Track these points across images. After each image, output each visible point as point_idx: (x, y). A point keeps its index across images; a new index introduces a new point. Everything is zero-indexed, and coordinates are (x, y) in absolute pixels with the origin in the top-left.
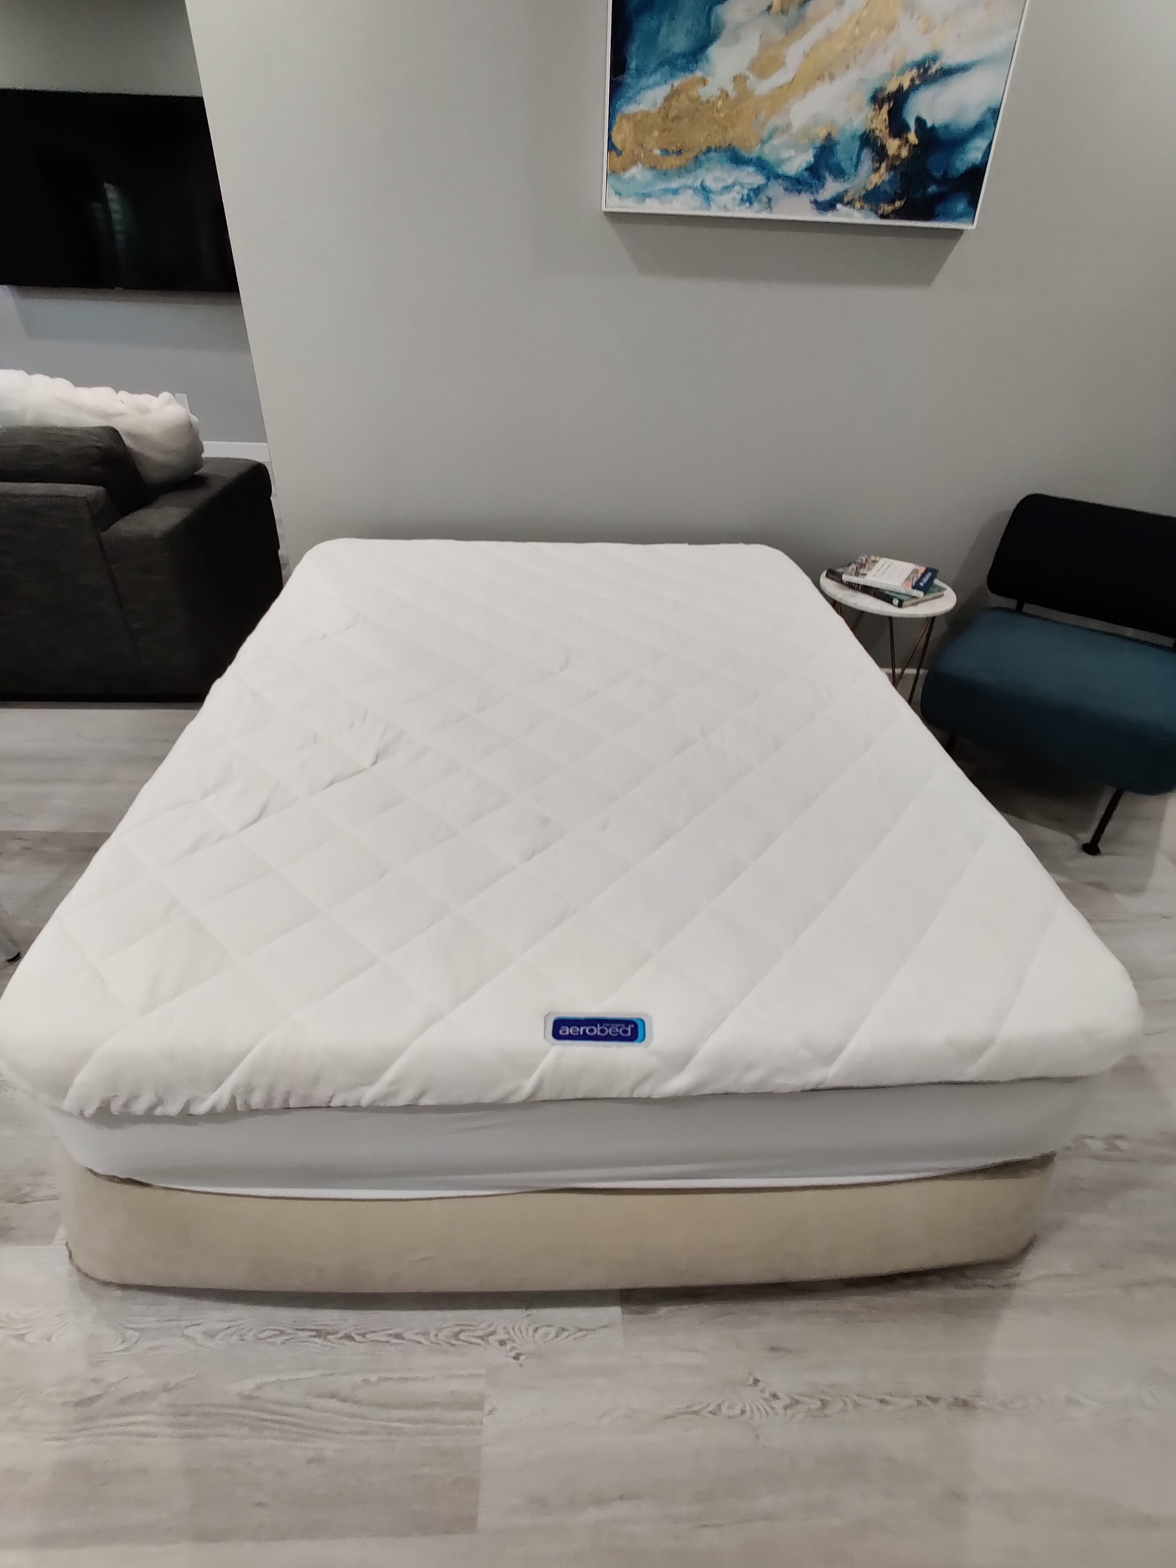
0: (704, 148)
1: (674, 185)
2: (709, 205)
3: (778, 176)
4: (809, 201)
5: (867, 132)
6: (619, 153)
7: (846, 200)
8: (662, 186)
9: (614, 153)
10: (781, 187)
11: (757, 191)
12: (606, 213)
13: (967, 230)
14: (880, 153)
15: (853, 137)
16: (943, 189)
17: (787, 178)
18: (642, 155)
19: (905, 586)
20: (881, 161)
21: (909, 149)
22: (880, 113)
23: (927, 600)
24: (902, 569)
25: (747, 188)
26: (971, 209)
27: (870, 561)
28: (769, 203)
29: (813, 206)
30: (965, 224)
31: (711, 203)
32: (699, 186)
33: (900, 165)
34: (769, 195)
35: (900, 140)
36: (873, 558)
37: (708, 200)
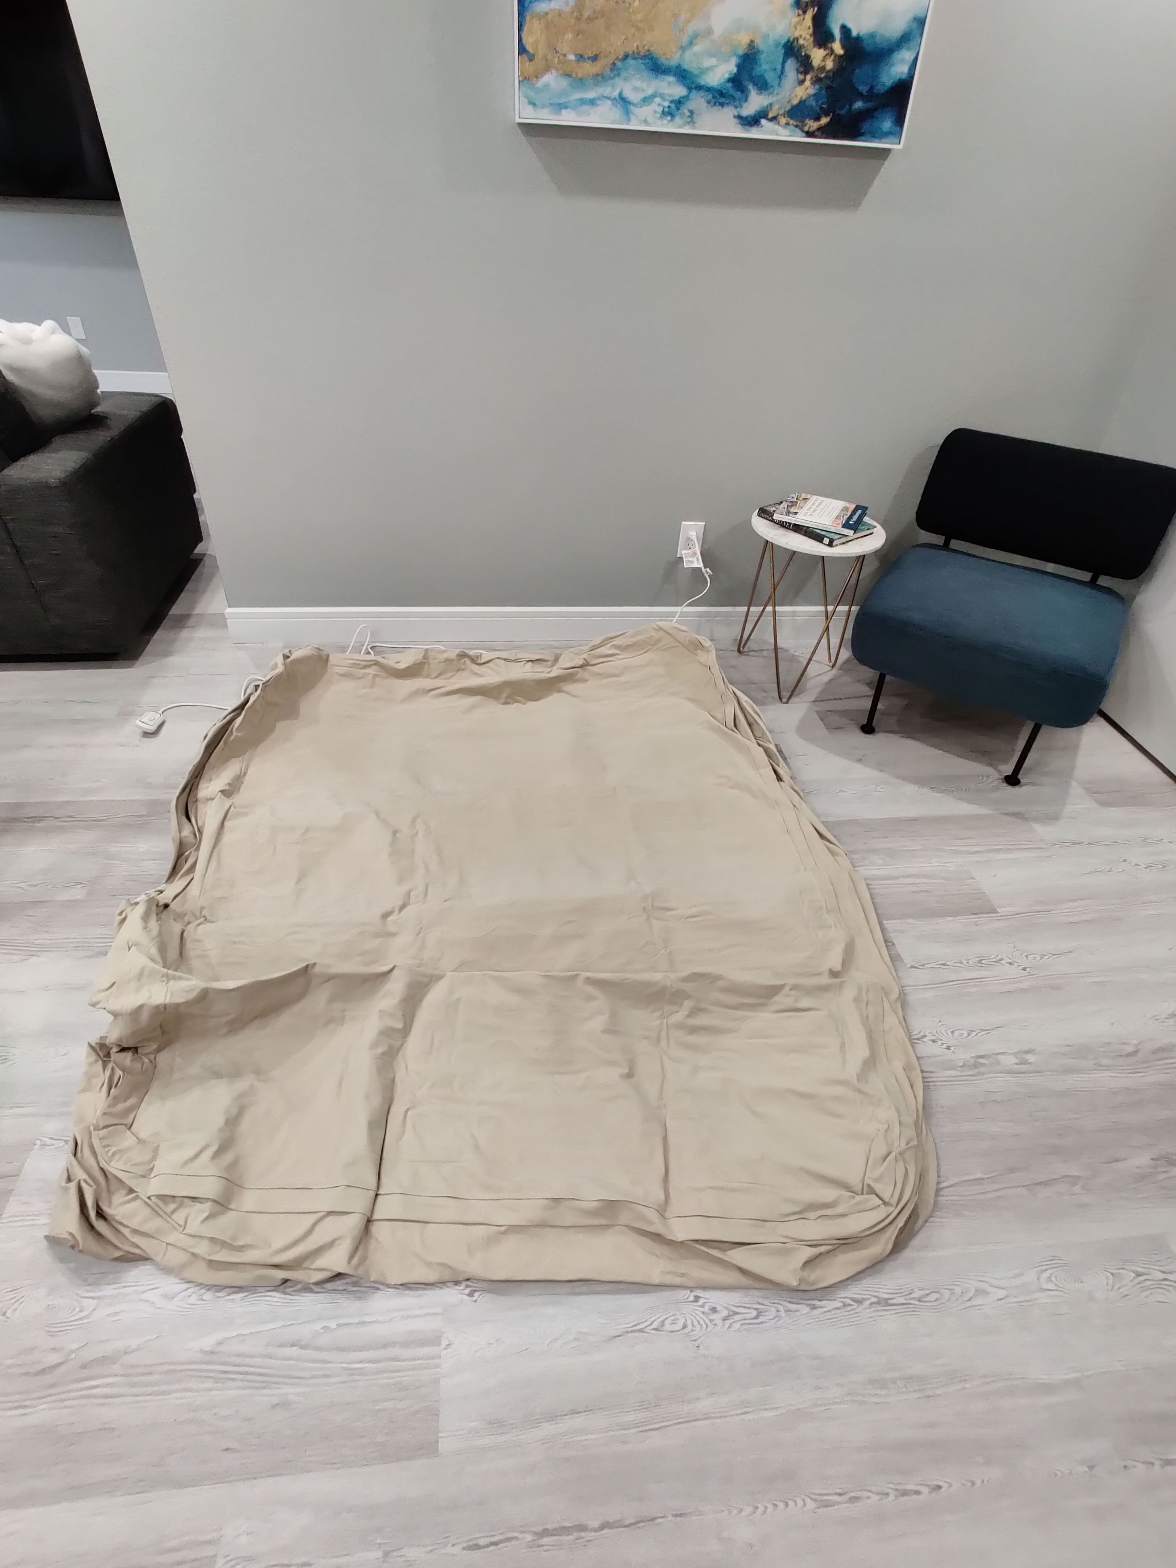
0: (622, 54)
1: (591, 95)
2: (629, 117)
3: (699, 88)
4: (732, 115)
5: (791, 39)
6: (531, 58)
7: (771, 115)
8: (578, 95)
9: (525, 56)
10: (703, 99)
11: (679, 103)
12: (520, 125)
13: (894, 149)
14: (805, 65)
15: (777, 45)
16: (869, 105)
17: (709, 89)
18: (556, 60)
19: (835, 525)
20: (806, 73)
21: (834, 60)
22: (804, 19)
23: (857, 538)
24: (834, 508)
25: (668, 100)
26: (898, 129)
27: (801, 499)
28: (690, 117)
29: (736, 120)
30: (893, 143)
31: (631, 115)
32: (617, 97)
33: (826, 77)
34: (691, 108)
35: (825, 50)
36: (804, 496)
37: (627, 113)
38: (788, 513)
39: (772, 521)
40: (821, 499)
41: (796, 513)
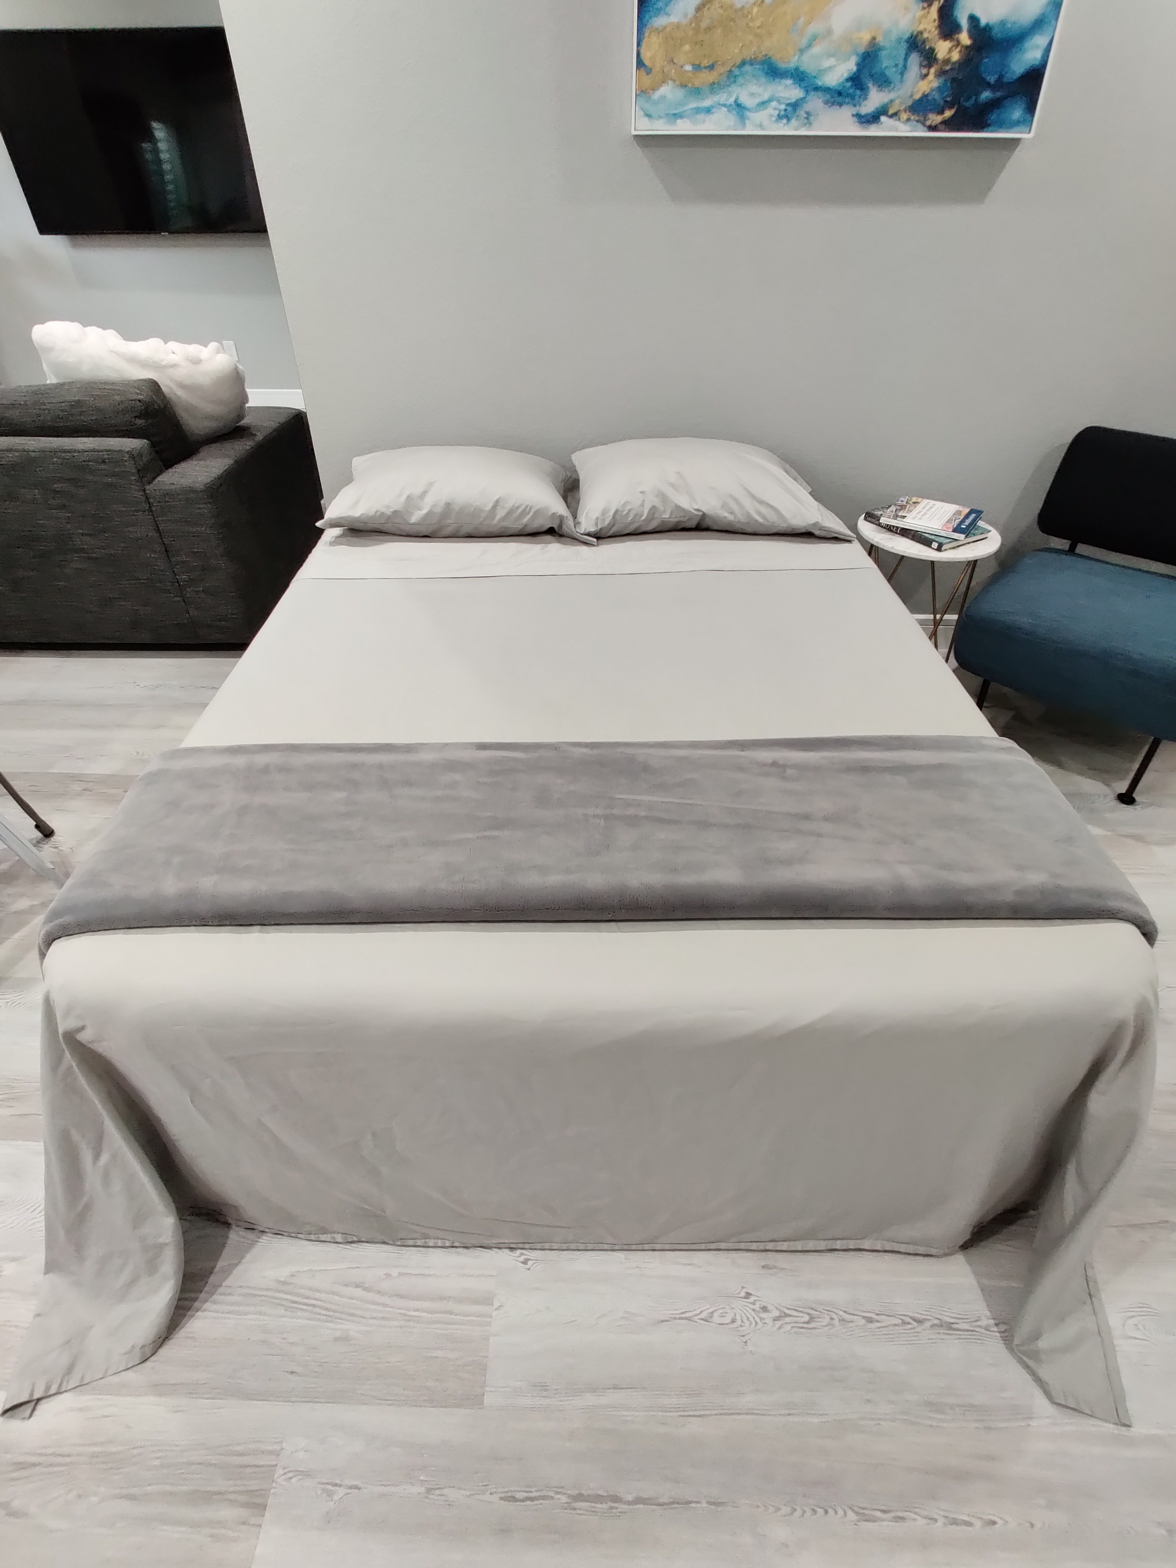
0: (738, 61)
1: (707, 103)
2: (745, 123)
3: (817, 89)
4: (850, 113)
5: (915, 33)
6: (649, 71)
7: (891, 112)
8: (693, 104)
9: (642, 69)
10: (821, 100)
11: (795, 106)
12: (636, 137)
13: (1025, 139)
14: (929, 58)
15: (899, 40)
16: (998, 94)
17: (827, 90)
18: (673, 71)
19: (945, 529)
20: (929, 66)
21: (960, 52)
22: (928, 13)
23: (969, 543)
24: (945, 511)
25: (784, 103)
26: (1028, 116)
27: (911, 502)
28: (807, 118)
29: (855, 119)
30: (1021, 133)
31: (747, 121)
32: (733, 103)
33: (951, 69)
34: (807, 110)
35: (950, 42)
36: (914, 499)
37: (742, 118)
38: (896, 517)
39: (879, 525)
40: (932, 502)
41: (904, 517)
